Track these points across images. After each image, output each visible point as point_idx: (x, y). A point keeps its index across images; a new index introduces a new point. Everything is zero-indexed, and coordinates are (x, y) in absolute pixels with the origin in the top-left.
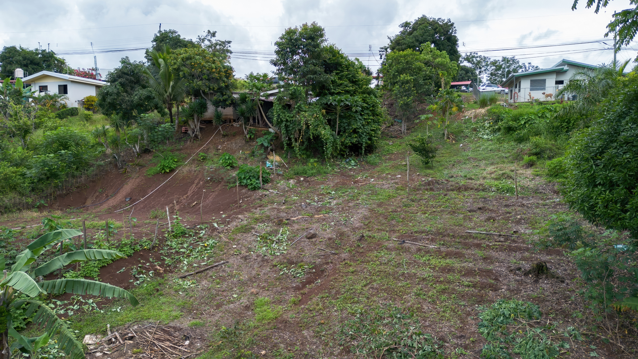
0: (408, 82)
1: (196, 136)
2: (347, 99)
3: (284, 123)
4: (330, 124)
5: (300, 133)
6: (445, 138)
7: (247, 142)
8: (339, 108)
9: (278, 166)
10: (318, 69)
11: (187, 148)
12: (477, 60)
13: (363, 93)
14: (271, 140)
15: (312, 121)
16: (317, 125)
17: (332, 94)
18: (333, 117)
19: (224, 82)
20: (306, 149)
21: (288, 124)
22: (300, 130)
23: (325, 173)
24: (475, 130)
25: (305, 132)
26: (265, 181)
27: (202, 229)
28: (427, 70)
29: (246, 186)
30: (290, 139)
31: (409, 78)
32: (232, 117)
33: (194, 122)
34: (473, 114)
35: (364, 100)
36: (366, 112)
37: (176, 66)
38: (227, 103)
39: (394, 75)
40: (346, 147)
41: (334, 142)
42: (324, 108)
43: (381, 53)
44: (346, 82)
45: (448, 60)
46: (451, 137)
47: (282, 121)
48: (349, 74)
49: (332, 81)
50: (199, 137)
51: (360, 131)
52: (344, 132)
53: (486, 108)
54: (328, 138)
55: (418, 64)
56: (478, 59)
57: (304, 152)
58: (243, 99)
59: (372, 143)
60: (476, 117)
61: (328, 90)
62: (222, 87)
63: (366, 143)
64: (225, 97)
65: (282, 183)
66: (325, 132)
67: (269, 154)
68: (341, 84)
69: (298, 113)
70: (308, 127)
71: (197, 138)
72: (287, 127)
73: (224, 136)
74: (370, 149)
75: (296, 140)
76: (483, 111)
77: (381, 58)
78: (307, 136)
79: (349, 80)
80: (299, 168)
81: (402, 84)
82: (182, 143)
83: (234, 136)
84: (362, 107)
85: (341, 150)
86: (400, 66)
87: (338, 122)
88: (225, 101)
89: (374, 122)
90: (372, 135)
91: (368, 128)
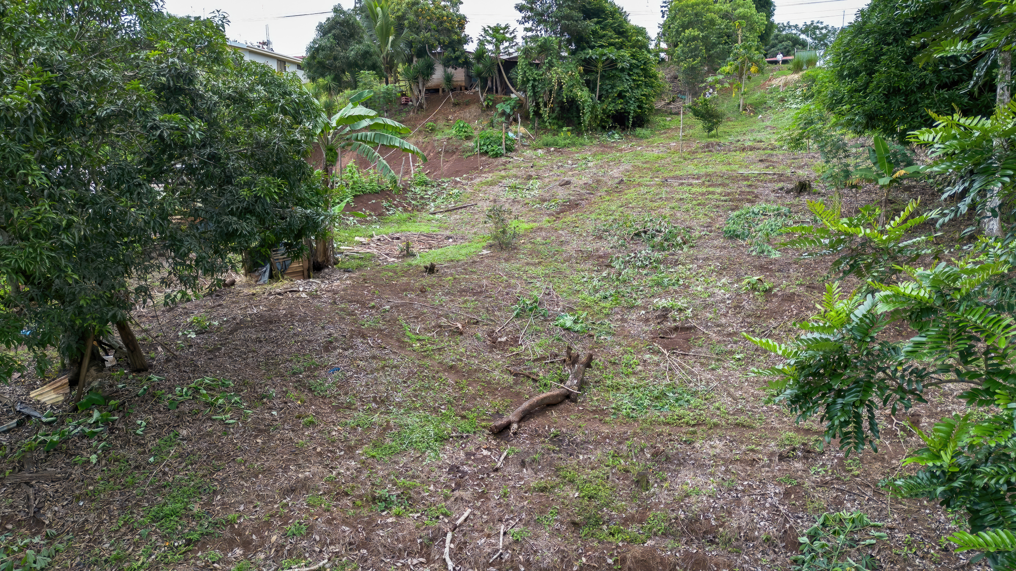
0: (695, 38)
1: (421, 106)
2: (612, 53)
3: (531, 82)
4: (588, 86)
5: (551, 94)
6: (741, 109)
7: (483, 111)
8: (600, 65)
9: (522, 137)
10: (575, 13)
11: (409, 120)
12: (821, 33)
13: (633, 47)
14: (514, 107)
15: (566, 79)
16: (572, 86)
17: (592, 48)
18: (593, 78)
19: (456, 33)
20: (558, 118)
21: (536, 83)
22: (550, 91)
23: (581, 144)
24: (782, 100)
25: (557, 94)
26: (509, 149)
27: (443, 182)
28: (722, 24)
29: (486, 153)
30: (537, 104)
31: (696, 33)
32: (464, 84)
33: (418, 86)
34: (783, 81)
35: (633, 56)
36: (636, 71)
37: (400, 13)
38: (460, 61)
39: (677, 31)
40: (608, 117)
41: (594, 107)
42: (580, 65)
43: (664, 9)
44: (610, 33)
45: (754, 11)
46: (749, 108)
47: (528, 80)
48: (615, 23)
49: (592, 31)
50: (424, 107)
51: (628, 94)
52: (607, 97)
53: (801, 73)
54: (586, 101)
55: (710, 15)
56: (824, 31)
57: (555, 121)
58: (480, 55)
59: (643, 113)
60: (785, 85)
61: (587, 43)
62: (453, 41)
63: (635, 111)
64: (458, 53)
65: (528, 153)
66: (583, 94)
67: (511, 124)
68: (604, 36)
69: (549, 69)
70: (561, 88)
71: (422, 108)
72: (534, 87)
73: (455, 105)
74: (641, 121)
75: (545, 105)
76: (796, 77)
77: (663, 17)
78: (560, 99)
79: (614, 31)
80: (549, 138)
81: (687, 42)
82: (404, 115)
83: (467, 104)
84: (631, 65)
85: (602, 120)
86: (686, 19)
87: (599, 84)
88: (457, 58)
89: (646, 85)
90: (642, 102)
91: (638, 93)
